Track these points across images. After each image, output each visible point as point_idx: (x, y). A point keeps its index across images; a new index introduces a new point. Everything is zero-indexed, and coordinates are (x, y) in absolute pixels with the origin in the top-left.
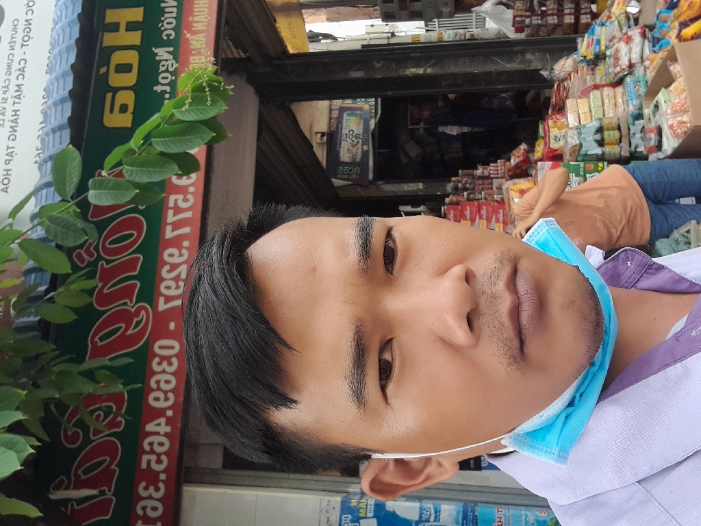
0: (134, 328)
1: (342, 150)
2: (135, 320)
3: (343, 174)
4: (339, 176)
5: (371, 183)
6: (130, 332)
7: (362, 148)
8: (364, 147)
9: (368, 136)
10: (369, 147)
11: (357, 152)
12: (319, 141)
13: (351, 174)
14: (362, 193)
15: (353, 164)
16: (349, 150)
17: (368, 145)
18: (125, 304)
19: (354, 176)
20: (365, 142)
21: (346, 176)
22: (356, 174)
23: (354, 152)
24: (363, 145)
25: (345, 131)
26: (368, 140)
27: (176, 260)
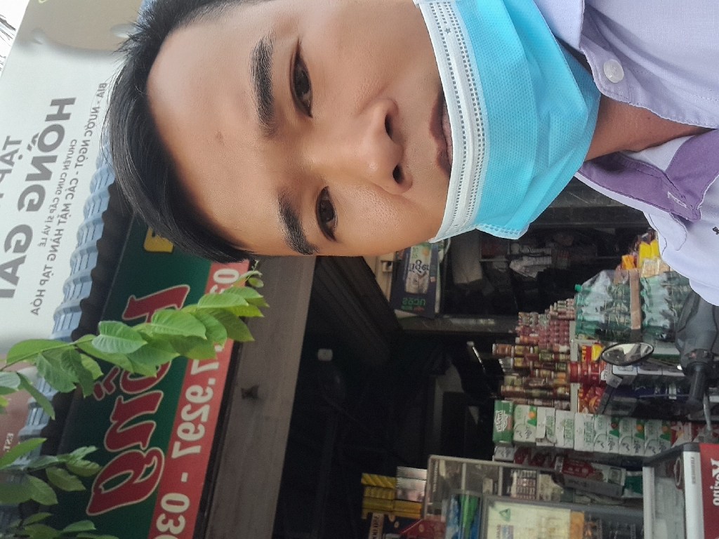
0: (144, 476)
1: (408, 281)
2: (146, 466)
3: (408, 305)
4: (403, 307)
5: (437, 316)
6: (137, 481)
8: (431, 278)
9: (436, 268)
10: (436, 278)
11: (423, 284)
12: (384, 270)
13: (417, 306)
14: (426, 326)
15: (419, 295)
16: (415, 281)
17: (436, 277)
18: (137, 447)
19: (420, 309)
20: (433, 273)
21: (411, 308)
22: (422, 306)
23: (420, 283)
24: (430, 276)
25: (412, 261)
26: (436, 272)
27: (198, 399)
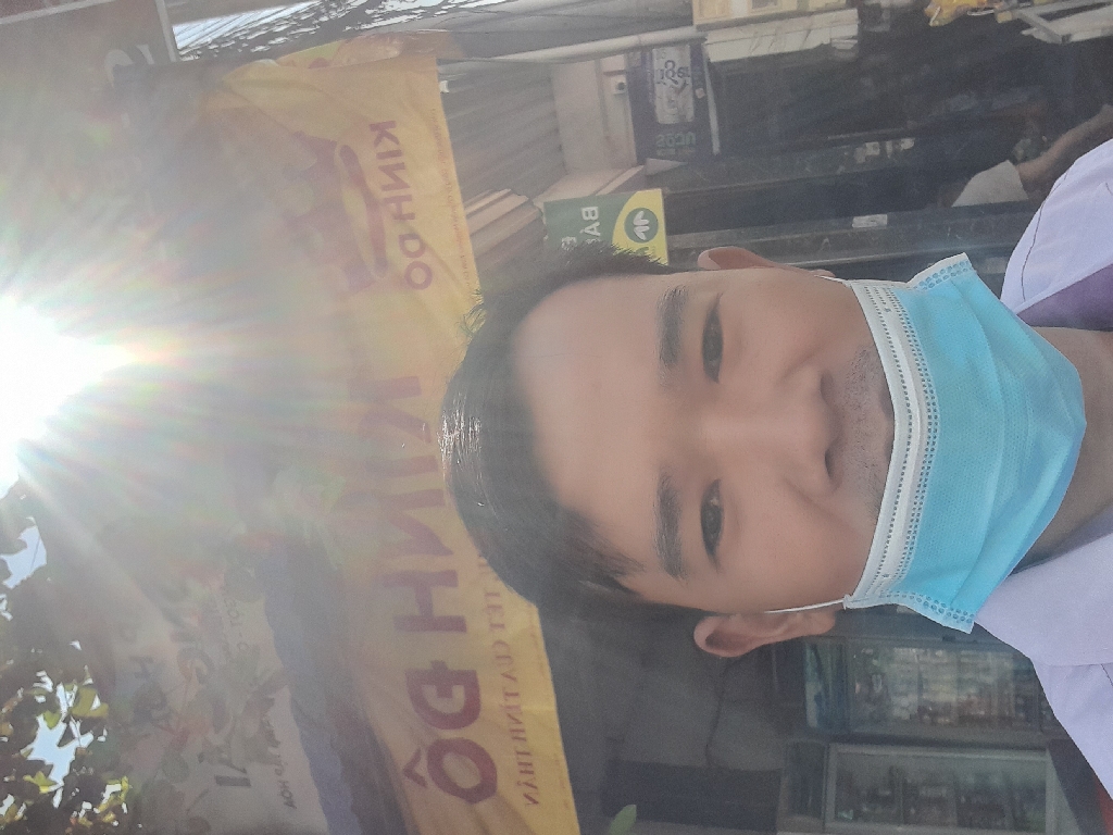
1: (657, 102)
3: (666, 147)
4: (659, 153)
5: (719, 159)
8: (697, 91)
10: (706, 92)
11: (685, 105)
12: (616, 91)
13: (681, 147)
15: (682, 126)
17: (705, 88)
19: (688, 151)
20: (698, 84)
21: (673, 152)
22: (690, 146)
23: (680, 104)
24: (694, 88)
26: (702, 78)
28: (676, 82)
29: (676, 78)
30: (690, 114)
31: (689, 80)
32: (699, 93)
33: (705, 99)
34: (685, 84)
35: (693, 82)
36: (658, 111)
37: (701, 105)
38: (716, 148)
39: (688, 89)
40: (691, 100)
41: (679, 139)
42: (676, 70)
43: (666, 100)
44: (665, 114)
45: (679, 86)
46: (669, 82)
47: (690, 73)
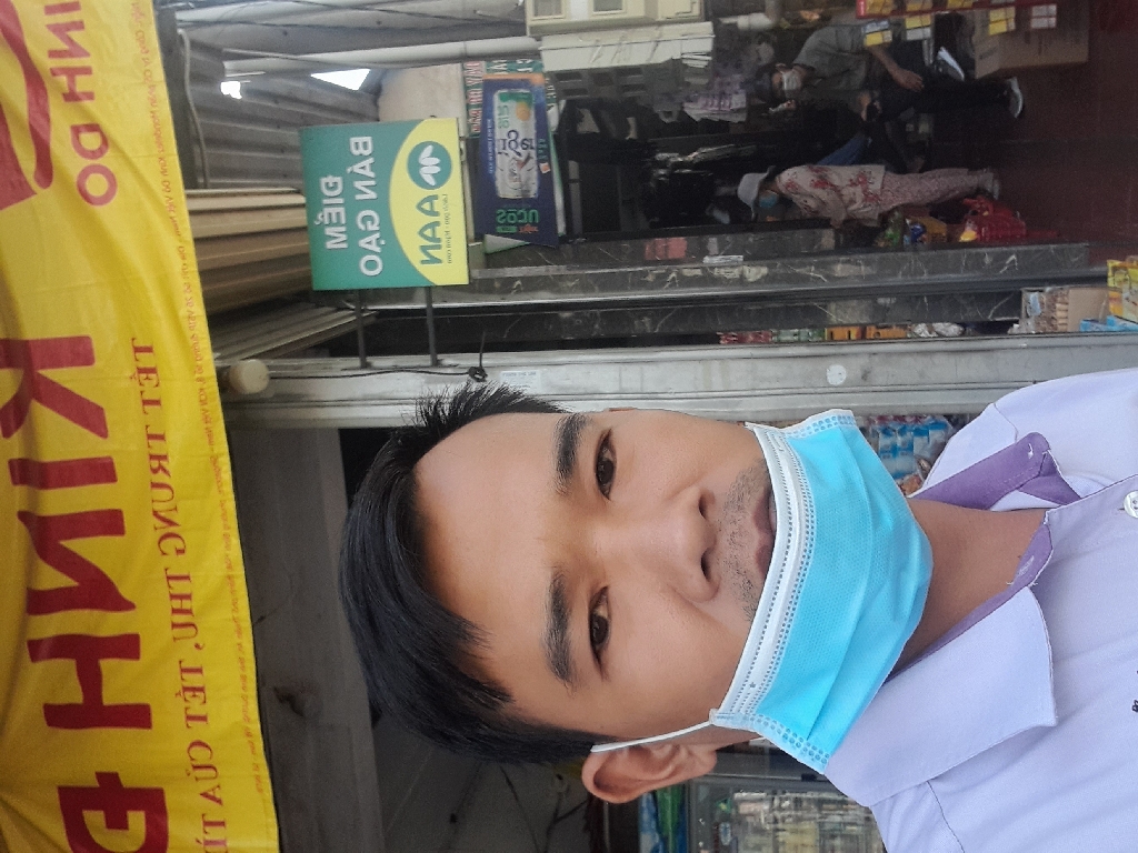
7: (539, 169)
28: (519, 154)
29: (520, 150)
30: (533, 191)
31: (533, 153)
32: (544, 167)
33: (550, 173)
34: (528, 158)
35: (538, 155)
36: (499, 184)
37: (545, 180)
38: (561, 228)
39: (532, 163)
40: (535, 173)
41: (521, 217)
42: (519, 140)
43: (507, 172)
44: (506, 188)
45: (522, 159)
46: (512, 154)
47: (534, 145)
